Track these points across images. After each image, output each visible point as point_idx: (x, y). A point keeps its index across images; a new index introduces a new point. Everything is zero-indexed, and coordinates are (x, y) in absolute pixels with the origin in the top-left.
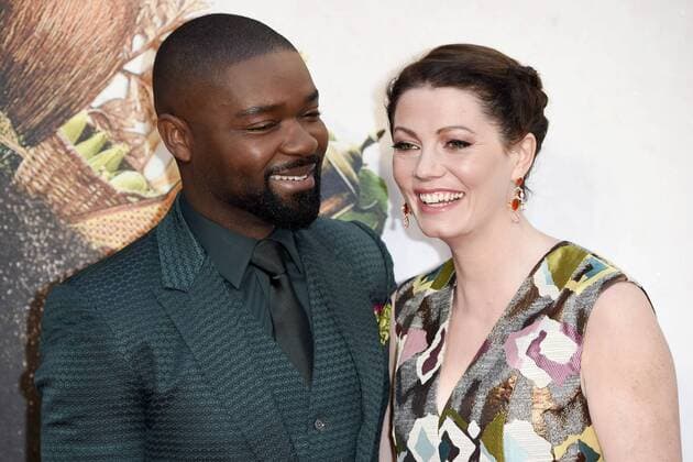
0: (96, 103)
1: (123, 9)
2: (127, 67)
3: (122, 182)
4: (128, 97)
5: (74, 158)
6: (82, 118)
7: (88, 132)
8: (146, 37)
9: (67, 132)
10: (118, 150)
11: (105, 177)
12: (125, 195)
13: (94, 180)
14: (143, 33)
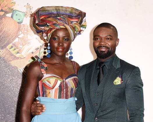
0: (13, 42)
1: (18, 27)
2: (19, 36)
3: (17, 55)
4: (19, 41)
5: (9, 51)
6: (11, 45)
7: (12, 47)
8: (22, 32)
9: (8, 47)
10: (17, 50)
11: (15, 54)
12: (18, 57)
13: (13, 55)
14: (21, 31)
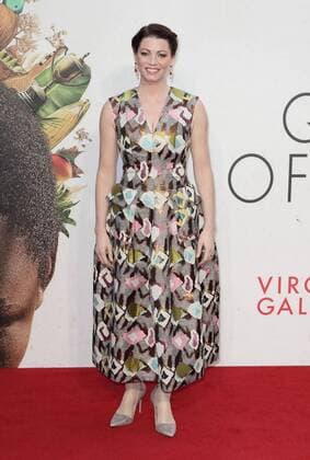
0: (8, 47)
3: (16, 69)
6: (4, 51)
10: (14, 60)
11: (10, 67)
